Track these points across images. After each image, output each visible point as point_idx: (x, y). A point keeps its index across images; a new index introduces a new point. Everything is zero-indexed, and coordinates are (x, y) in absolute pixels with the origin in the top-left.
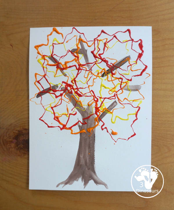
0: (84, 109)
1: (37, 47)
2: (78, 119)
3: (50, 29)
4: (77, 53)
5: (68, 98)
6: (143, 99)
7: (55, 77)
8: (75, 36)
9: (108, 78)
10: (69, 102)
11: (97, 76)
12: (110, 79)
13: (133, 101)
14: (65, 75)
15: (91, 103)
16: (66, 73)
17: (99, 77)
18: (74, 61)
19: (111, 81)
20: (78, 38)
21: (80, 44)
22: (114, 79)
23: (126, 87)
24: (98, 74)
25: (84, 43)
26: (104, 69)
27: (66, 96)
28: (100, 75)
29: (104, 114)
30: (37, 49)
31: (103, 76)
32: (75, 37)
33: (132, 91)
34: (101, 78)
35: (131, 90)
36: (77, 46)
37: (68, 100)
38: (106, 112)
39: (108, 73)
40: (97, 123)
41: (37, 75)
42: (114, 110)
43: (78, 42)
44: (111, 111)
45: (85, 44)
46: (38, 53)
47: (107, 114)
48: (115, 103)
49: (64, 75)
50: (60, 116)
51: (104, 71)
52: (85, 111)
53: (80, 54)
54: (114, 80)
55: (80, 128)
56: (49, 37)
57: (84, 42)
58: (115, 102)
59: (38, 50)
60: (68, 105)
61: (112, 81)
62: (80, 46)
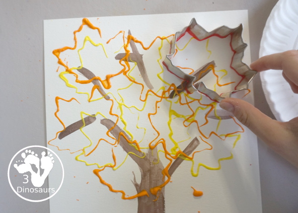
0: (143, 154)
1: (57, 52)
2: (133, 172)
3: (79, 21)
4: (126, 60)
5: (113, 137)
6: (242, 131)
7: (89, 102)
8: (121, 32)
9: (180, 99)
10: (116, 145)
11: (162, 97)
12: (183, 101)
13: (226, 136)
14: (107, 98)
15: (154, 143)
16: (109, 95)
17: (164, 98)
18: (122, 74)
19: (187, 105)
20: (126, 35)
21: (129, 45)
22: (191, 100)
23: (212, 114)
24: (164, 93)
25: (136, 44)
26: (173, 85)
27: (110, 133)
28: (167, 95)
29: (178, 161)
30: (57, 57)
31: (171, 96)
32: (121, 34)
33: (222, 119)
34: (169, 99)
35: (220, 118)
36: (125, 48)
37: (113, 141)
38: (182, 158)
39: (179, 92)
40: (166, 178)
41: (59, 101)
42: (195, 154)
43: (126, 43)
44: (190, 156)
45: (138, 45)
46: (60, 62)
47: (184, 161)
48: (196, 142)
49: (105, 98)
50: (102, 169)
51: (172, 88)
52: (146, 159)
53: (130, 61)
54: (191, 102)
55: (138, 188)
56: (77, 34)
57: (137, 42)
58: (196, 139)
59: (60, 57)
60: (115, 149)
61: (188, 103)
62: (129, 48)
